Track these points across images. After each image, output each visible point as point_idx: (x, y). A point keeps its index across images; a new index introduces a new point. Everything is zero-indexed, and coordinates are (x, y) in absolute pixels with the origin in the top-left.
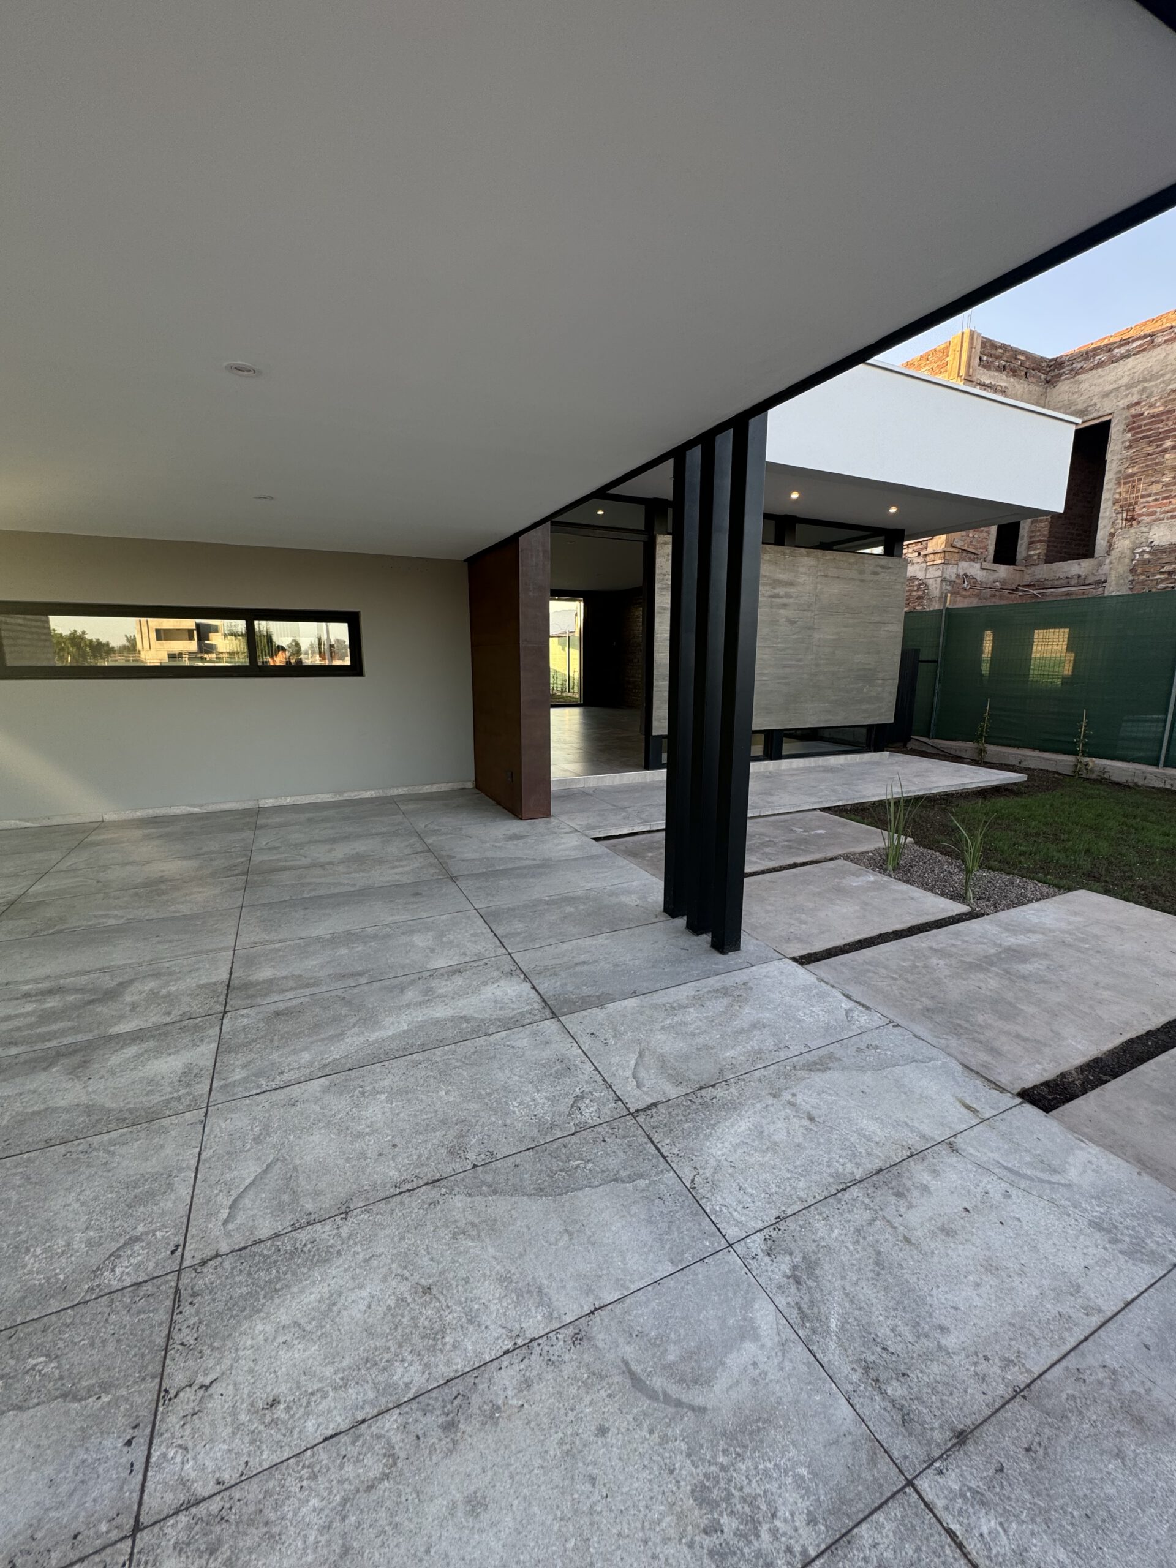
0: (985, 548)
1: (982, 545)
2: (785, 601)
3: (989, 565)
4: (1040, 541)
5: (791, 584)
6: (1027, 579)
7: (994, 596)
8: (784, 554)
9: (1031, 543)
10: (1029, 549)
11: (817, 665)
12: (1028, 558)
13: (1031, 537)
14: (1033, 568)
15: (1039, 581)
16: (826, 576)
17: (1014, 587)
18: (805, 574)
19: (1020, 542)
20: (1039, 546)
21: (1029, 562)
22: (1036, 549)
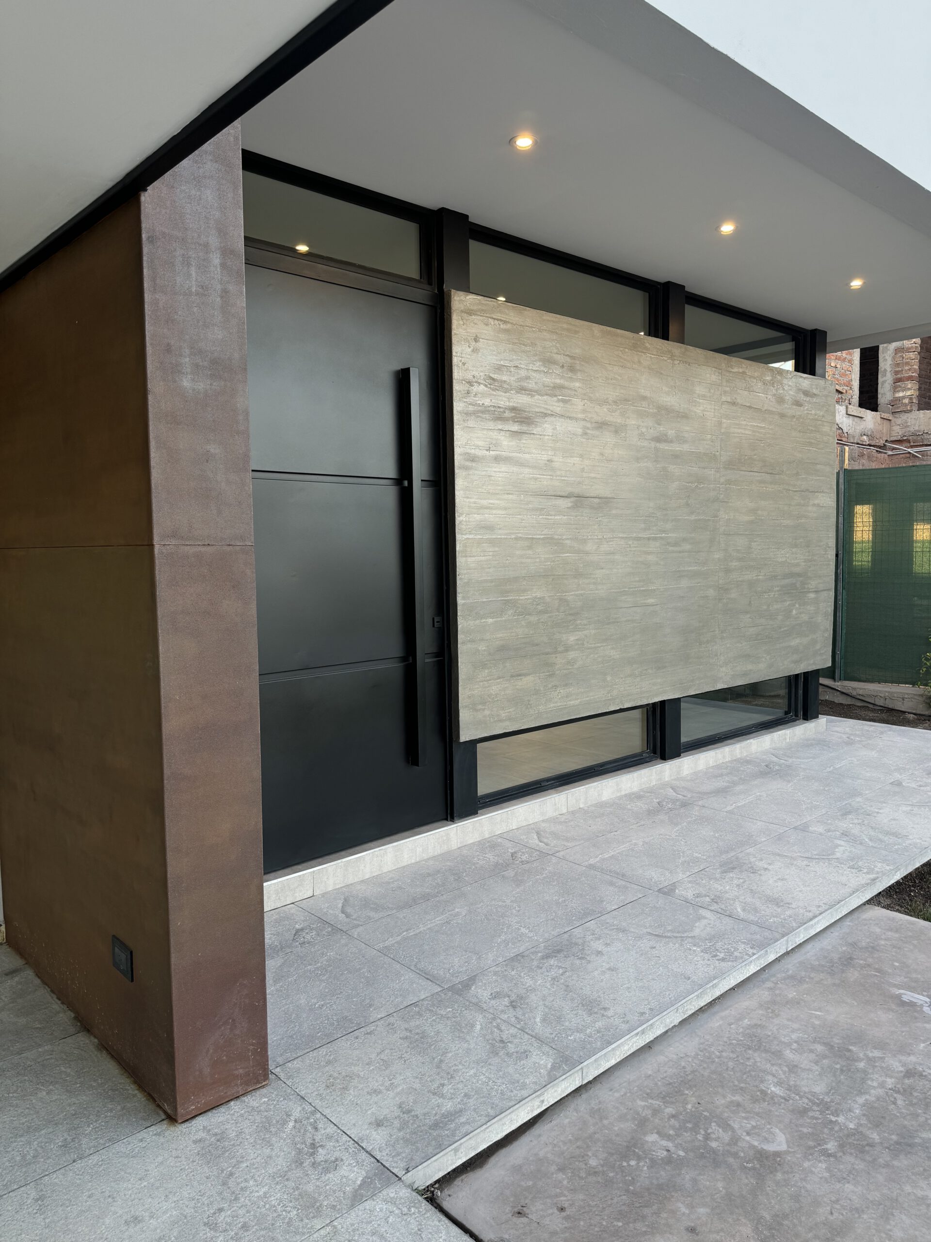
0: (849, 384)
1: (846, 380)
2: (677, 447)
3: (855, 409)
4: (910, 378)
5: (684, 416)
6: (897, 432)
7: (862, 455)
8: (672, 357)
9: (898, 380)
10: (895, 389)
11: (728, 571)
12: (894, 402)
13: (896, 373)
14: (904, 417)
15: (914, 434)
16: (734, 404)
17: (882, 443)
18: (704, 397)
19: (881, 379)
20: (909, 384)
21: (896, 407)
22: (905, 389)
